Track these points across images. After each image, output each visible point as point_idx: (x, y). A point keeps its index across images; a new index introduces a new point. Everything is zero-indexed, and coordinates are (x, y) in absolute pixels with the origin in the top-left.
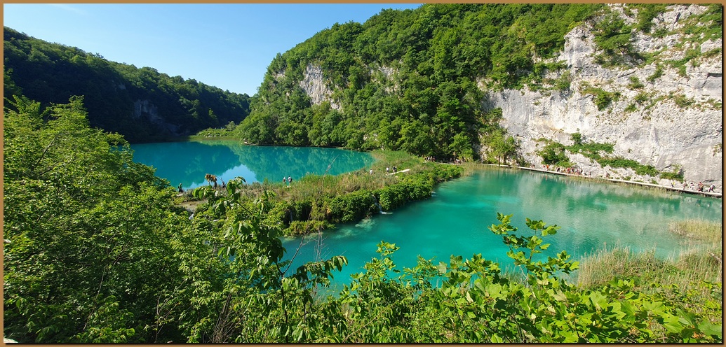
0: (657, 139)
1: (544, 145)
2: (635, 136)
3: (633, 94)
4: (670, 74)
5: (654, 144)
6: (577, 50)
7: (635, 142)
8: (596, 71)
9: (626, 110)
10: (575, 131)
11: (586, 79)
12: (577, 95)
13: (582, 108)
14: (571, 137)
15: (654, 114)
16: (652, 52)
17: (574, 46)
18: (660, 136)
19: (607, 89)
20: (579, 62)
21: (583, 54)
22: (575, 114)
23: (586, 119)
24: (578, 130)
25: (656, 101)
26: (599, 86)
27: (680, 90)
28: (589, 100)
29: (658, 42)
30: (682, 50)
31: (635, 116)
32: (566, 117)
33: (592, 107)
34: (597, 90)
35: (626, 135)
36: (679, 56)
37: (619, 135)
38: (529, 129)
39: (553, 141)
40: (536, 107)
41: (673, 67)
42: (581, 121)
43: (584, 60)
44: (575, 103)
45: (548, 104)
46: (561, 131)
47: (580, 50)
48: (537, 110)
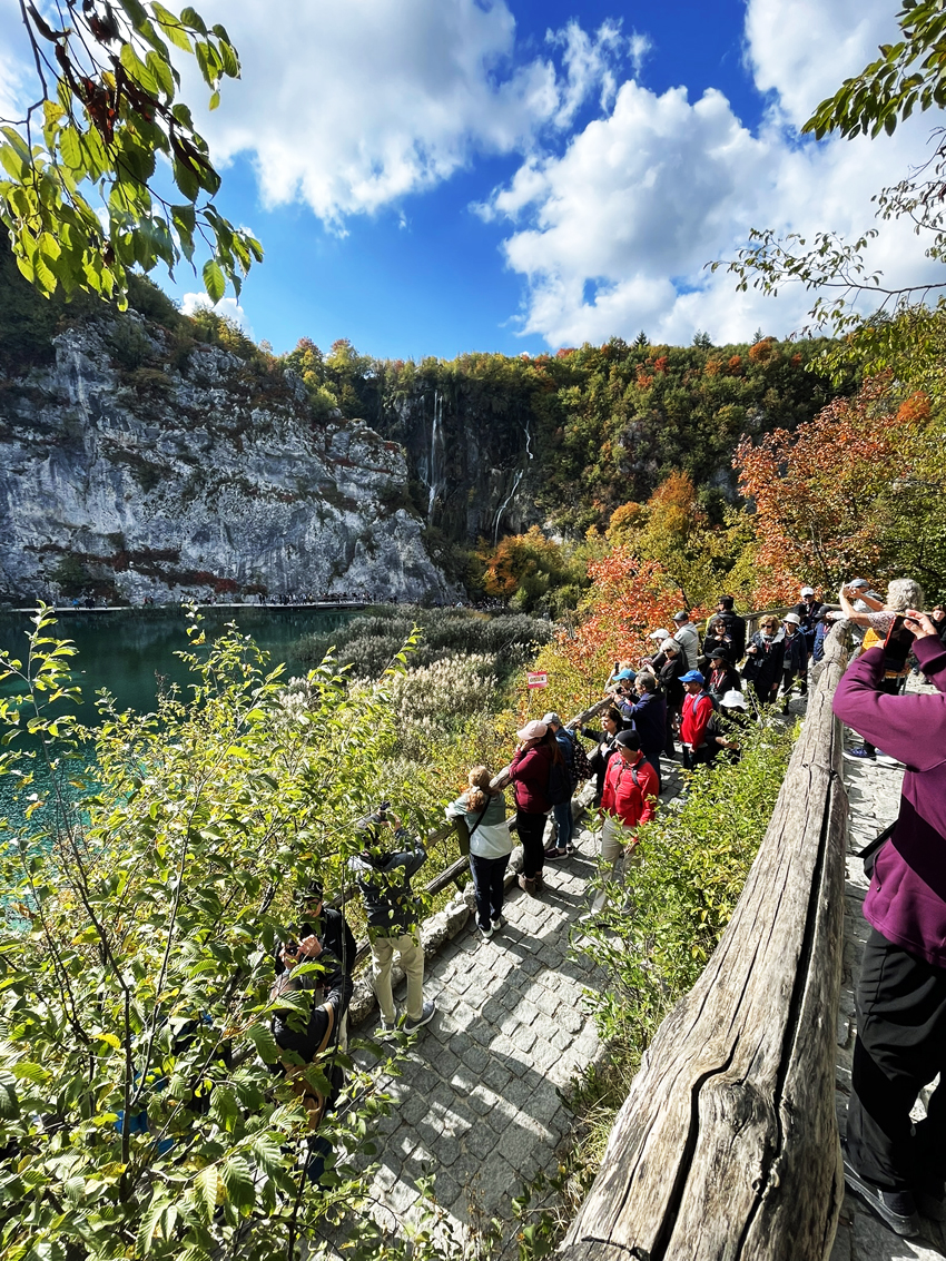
0: (231, 541)
1: (58, 558)
2: (202, 536)
4: (225, 445)
5: (228, 548)
6: (84, 375)
7: (205, 545)
8: (125, 422)
9: (184, 494)
10: (112, 530)
11: (110, 434)
12: (101, 464)
13: (118, 489)
14: (109, 541)
15: (220, 503)
16: (197, 408)
17: (78, 366)
18: (233, 536)
19: (150, 457)
20: (93, 401)
21: (97, 387)
22: (105, 498)
23: (128, 508)
24: (118, 527)
25: (218, 484)
26: (135, 451)
27: (241, 472)
28: (125, 473)
29: (203, 395)
30: (233, 414)
31: (198, 507)
32: (90, 502)
33: (132, 488)
34: (134, 457)
35: (192, 535)
36: (231, 423)
37: (183, 534)
38: (15, 527)
39: (74, 548)
40: (22, 478)
41: (227, 437)
42: (120, 511)
43: (100, 397)
44: (101, 478)
45: (45, 476)
46: (85, 529)
47: (89, 376)
48: (25, 486)
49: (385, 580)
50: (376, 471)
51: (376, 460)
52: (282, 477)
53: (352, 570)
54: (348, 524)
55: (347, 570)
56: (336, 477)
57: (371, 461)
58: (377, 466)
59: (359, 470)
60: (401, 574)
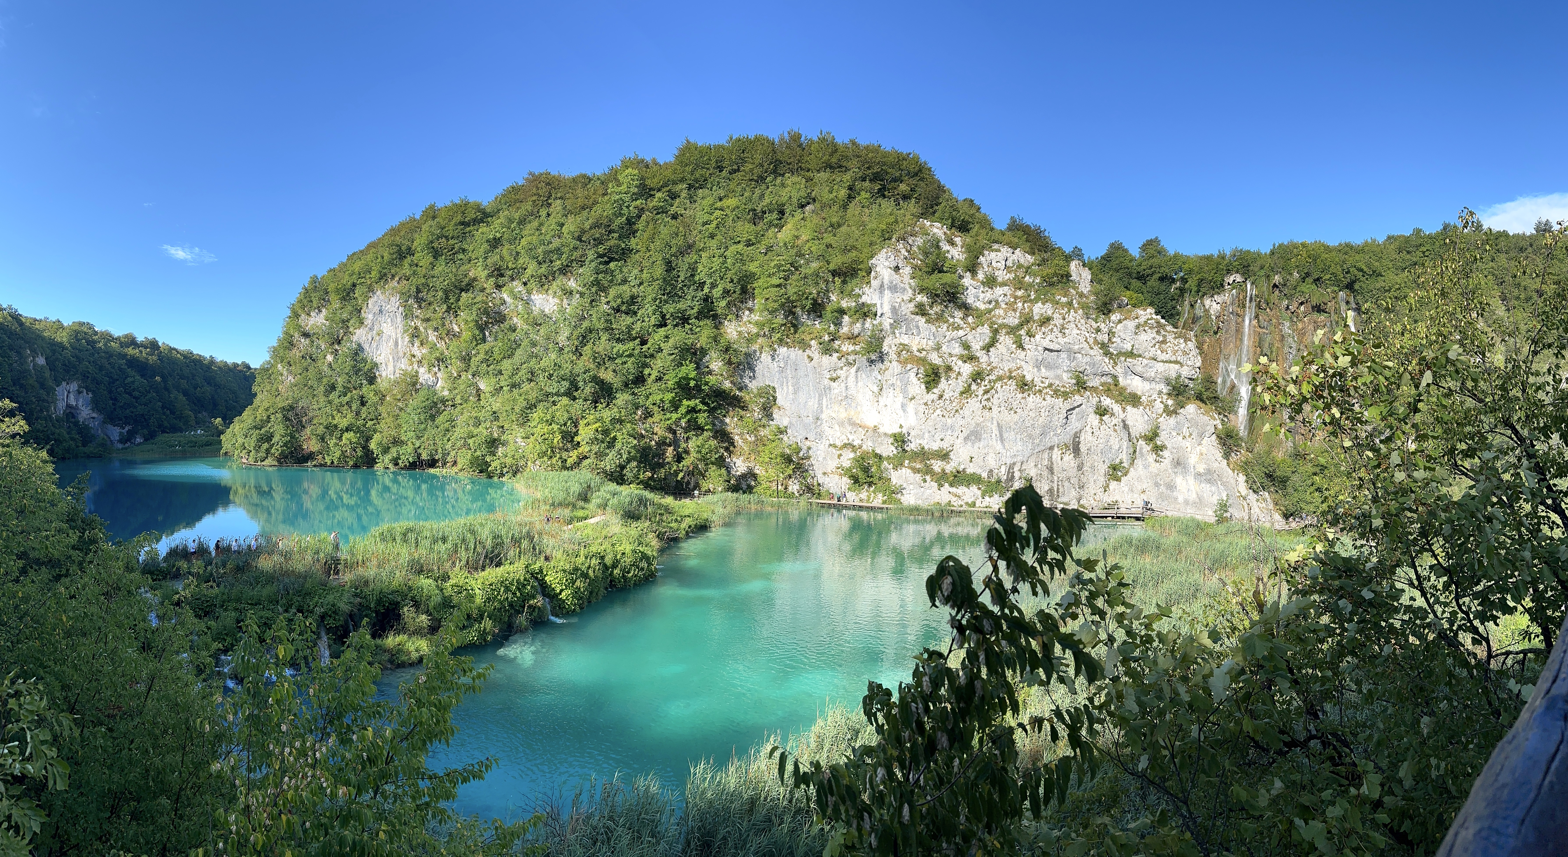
0: (1002, 440)
1: (852, 455)
2: (974, 436)
3: (967, 369)
4: (1006, 341)
5: (999, 447)
6: (890, 288)
7: (977, 445)
8: (918, 327)
9: (962, 393)
10: (897, 430)
11: (905, 340)
12: (894, 367)
13: (904, 391)
14: (891, 440)
15: (995, 401)
16: (982, 307)
17: (886, 282)
18: (1005, 435)
19: (935, 359)
20: (894, 310)
21: (898, 297)
22: (892, 399)
23: (911, 407)
24: (901, 427)
25: (995, 381)
26: (924, 353)
27: (1018, 369)
28: (912, 374)
29: (989, 295)
30: (1015, 310)
31: (973, 404)
32: (882, 403)
33: (917, 387)
34: (920, 359)
35: (965, 434)
36: (1013, 320)
37: (956, 434)
38: (825, 426)
39: (864, 447)
40: (834, 385)
41: (1008, 333)
42: (904, 411)
43: (900, 306)
44: (893, 380)
45: (851, 379)
46: (875, 429)
47: (894, 288)
48: (836, 391)
49: (1171, 488)
50: (1163, 362)
51: (1164, 350)
52: (1059, 372)
53: (1132, 474)
54: (1130, 422)
55: (1126, 472)
56: (1119, 370)
57: (1159, 352)
58: (1164, 357)
59: (1145, 361)
60: (1191, 479)
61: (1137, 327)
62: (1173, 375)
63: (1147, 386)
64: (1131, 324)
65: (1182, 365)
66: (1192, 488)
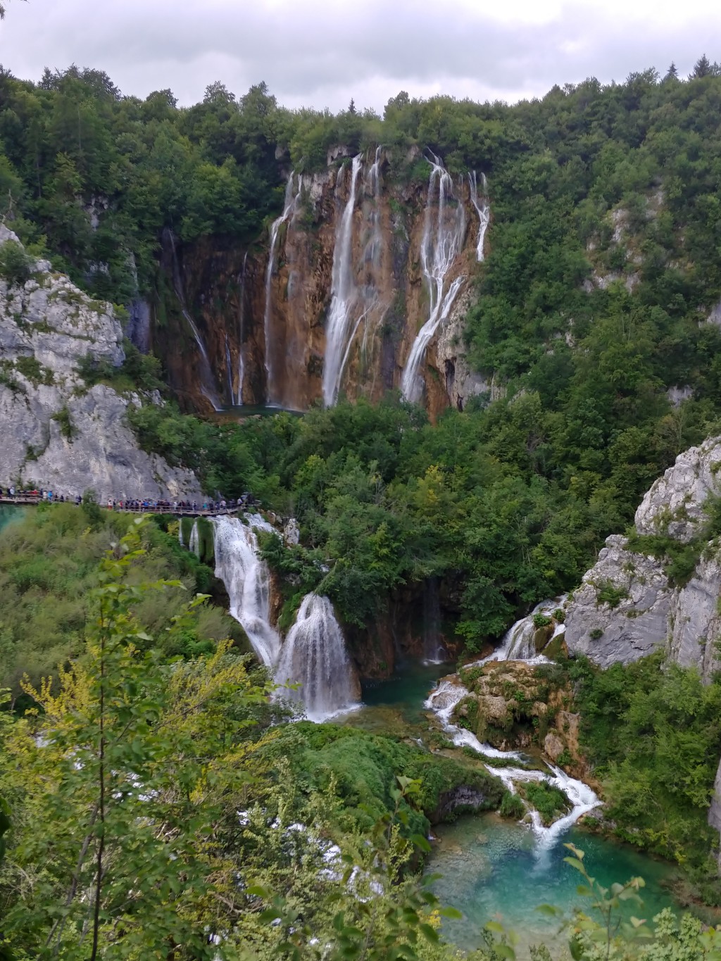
49: (85, 469)
50: (75, 337)
51: (75, 324)
53: (48, 454)
54: (42, 401)
55: (42, 453)
56: (35, 344)
57: (70, 326)
58: (76, 331)
59: (57, 336)
60: (103, 460)
61: (49, 297)
62: (84, 353)
63: (62, 362)
64: (43, 294)
65: (93, 341)
66: (105, 470)
